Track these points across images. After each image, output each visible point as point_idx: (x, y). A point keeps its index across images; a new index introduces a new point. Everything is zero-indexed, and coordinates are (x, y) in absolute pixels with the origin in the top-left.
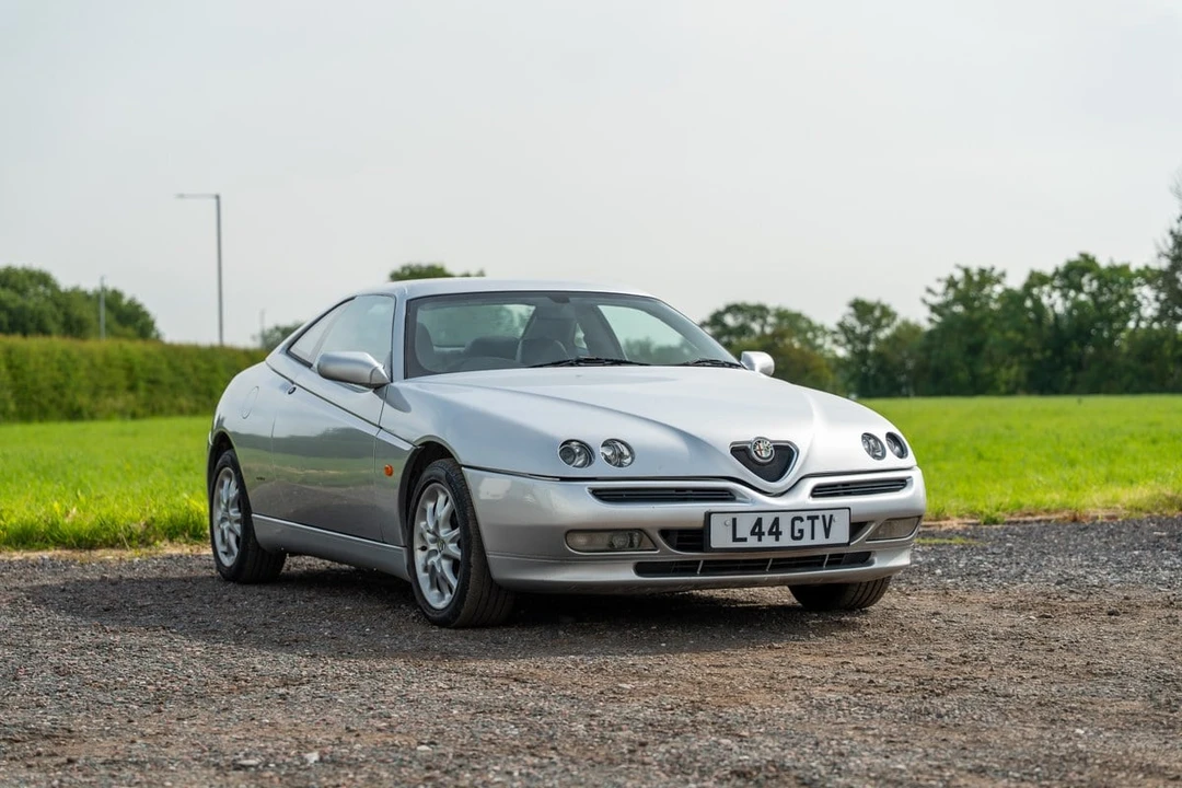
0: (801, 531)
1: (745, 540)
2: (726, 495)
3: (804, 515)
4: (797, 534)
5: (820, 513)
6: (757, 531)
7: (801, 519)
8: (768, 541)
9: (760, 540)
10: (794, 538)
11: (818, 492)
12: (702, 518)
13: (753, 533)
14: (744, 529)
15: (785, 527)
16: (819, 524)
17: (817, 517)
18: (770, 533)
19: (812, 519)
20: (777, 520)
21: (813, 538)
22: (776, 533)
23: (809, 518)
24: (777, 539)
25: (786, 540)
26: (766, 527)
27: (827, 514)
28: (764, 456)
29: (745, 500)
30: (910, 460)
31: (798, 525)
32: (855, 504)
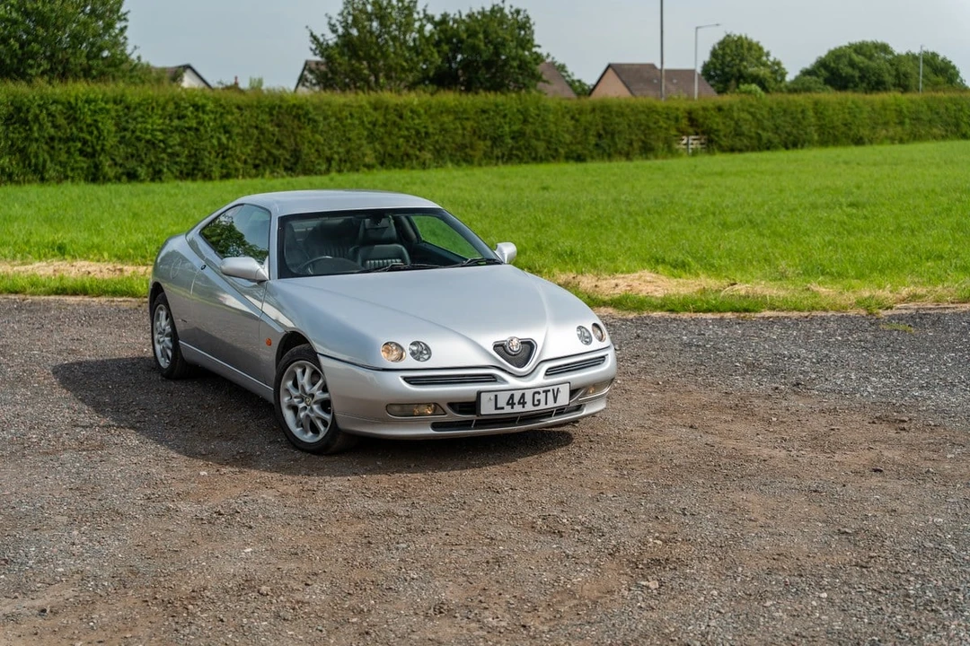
0: (539, 401)
1: (503, 408)
2: (492, 379)
3: (541, 390)
4: (536, 403)
5: (550, 388)
6: (511, 402)
7: (539, 393)
8: (518, 409)
9: (512, 408)
10: (534, 405)
11: (549, 373)
12: (475, 395)
13: (508, 404)
14: (502, 401)
15: (528, 398)
16: (550, 395)
17: (549, 391)
18: (519, 403)
19: (546, 392)
20: (523, 394)
21: (546, 404)
22: (523, 403)
23: (544, 392)
24: (524, 407)
25: (529, 407)
26: (516, 400)
27: (555, 387)
28: (515, 350)
29: (504, 381)
30: (607, 342)
31: (537, 397)
32: (571, 379)
